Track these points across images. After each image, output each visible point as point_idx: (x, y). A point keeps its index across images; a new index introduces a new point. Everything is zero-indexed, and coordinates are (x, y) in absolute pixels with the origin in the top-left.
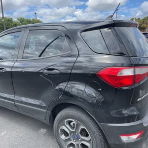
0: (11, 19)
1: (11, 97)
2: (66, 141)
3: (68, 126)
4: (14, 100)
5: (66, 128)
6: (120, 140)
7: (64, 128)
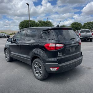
0: (35, 21)
1: (20, 55)
2: (36, 71)
3: (36, 65)
4: (21, 56)
5: (36, 66)
6: (50, 69)
7: (35, 66)
